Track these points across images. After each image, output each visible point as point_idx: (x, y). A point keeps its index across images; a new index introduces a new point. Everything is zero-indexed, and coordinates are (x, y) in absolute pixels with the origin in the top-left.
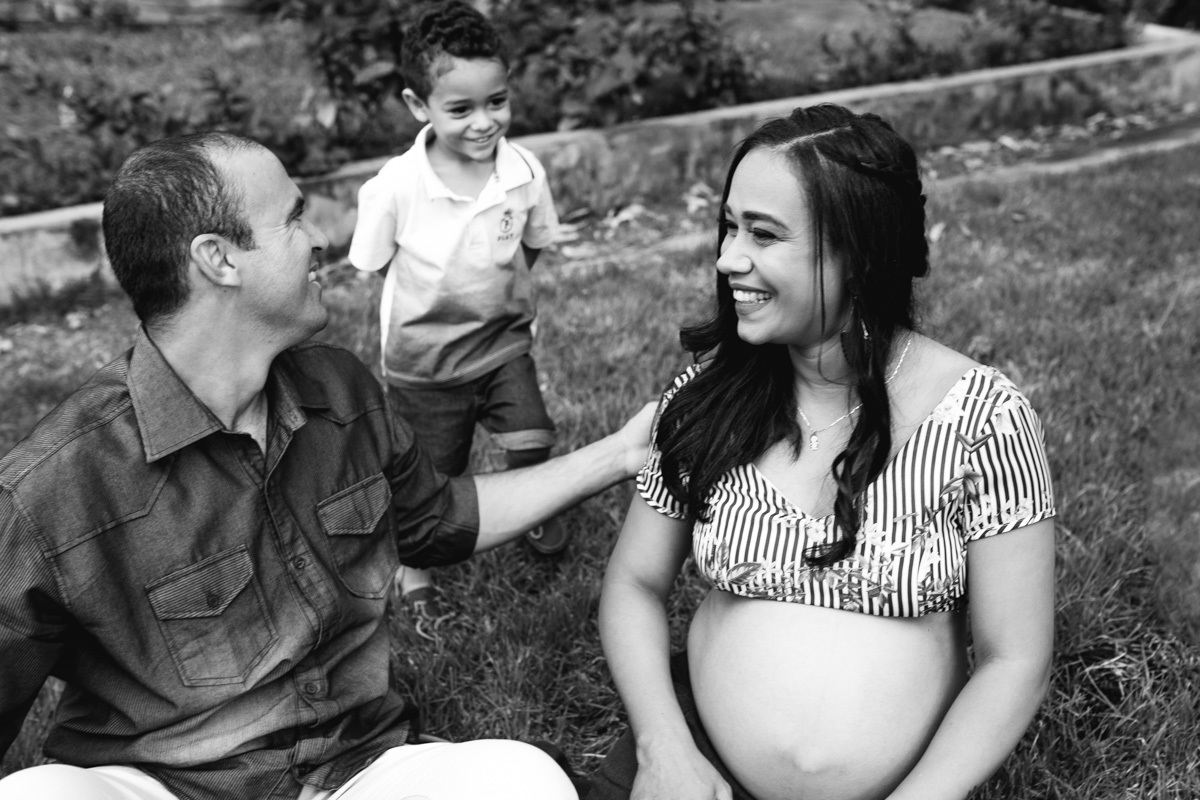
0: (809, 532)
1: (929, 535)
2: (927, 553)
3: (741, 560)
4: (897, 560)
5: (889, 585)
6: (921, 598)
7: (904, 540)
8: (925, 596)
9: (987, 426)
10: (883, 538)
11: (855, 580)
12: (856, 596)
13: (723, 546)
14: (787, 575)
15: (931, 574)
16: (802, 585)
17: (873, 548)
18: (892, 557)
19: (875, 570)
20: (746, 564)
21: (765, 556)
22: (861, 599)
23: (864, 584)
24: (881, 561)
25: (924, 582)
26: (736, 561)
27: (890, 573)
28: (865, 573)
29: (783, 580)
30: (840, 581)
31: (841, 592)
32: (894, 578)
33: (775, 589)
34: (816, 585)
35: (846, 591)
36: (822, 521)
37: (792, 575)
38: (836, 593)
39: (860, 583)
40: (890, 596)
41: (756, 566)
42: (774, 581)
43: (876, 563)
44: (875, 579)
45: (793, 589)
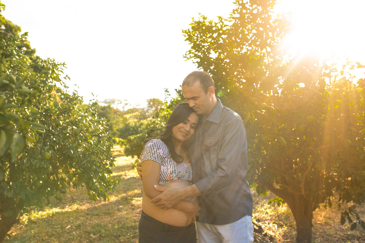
41: (180, 172)
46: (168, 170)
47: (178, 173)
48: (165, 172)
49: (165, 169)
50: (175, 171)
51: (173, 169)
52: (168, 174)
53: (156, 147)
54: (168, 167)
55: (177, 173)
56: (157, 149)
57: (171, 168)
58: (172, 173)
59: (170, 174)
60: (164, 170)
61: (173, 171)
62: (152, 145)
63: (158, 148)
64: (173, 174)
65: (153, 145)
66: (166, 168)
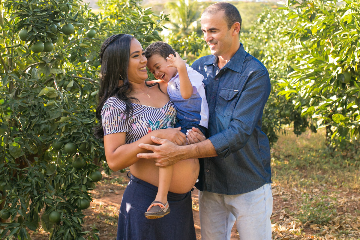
0: (162, 112)
3: (156, 122)
13: (150, 121)
20: (157, 122)
26: (155, 122)
41: (159, 122)
42: (163, 124)
46: (142, 125)
47: (157, 124)
48: (140, 128)
49: (139, 126)
50: (151, 123)
51: (147, 121)
52: (146, 129)
53: (115, 115)
54: (140, 122)
55: (155, 123)
56: (117, 116)
57: (144, 122)
58: (149, 125)
59: (147, 127)
60: (137, 127)
61: (148, 123)
62: (110, 114)
63: (118, 114)
64: (151, 126)
65: (112, 113)
66: (139, 124)
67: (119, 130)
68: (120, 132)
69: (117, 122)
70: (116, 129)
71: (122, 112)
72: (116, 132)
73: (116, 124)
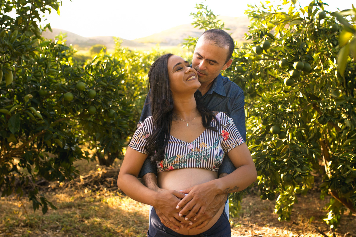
0: (189, 147)
1: (217, 145)
2: (217, 149)
4: (210, 150)
5: (208, 155)
6: (215, 159)
7: (211, 146)
8: (216, 159)
9: (228, 123)
10: (207, 146)
11: (200, 156)
12: (200, 160)
13: (166, 154)
14: (183, 158)
15: (218, 154)
16: (187, 160)
17: (204, 148)
18: (209, 149)
19: (205, 152)
20: (173, 157)
21: (178, 154)
22: (201, 161)
23: (202, 156)
24: (206, 150)
25: (216, 155)
26: (170, 157)
27: (209, 153)
28: (203, 154)
29: (182, 159)
30: (196, 157)
31: (196, 160)
32: (210, 154)
33: (179, 162)
34: (190, 159)
35: (197, 159)
36: (192, 144)
37: (184, 158)
38: (195, 160)
39: (201, 156)
40: (208, 158)
41: (175, 157)
42: (179, 160)
43: (205, 151)
44: (205, 155)
45: (184, 161)
64: (164, 160)
67: (138, 149)
68: (138, 151)
69: (139, 139)
70: (136, 145)
71: (148, 133)
72: (135, 148)
73: (138, 141)
